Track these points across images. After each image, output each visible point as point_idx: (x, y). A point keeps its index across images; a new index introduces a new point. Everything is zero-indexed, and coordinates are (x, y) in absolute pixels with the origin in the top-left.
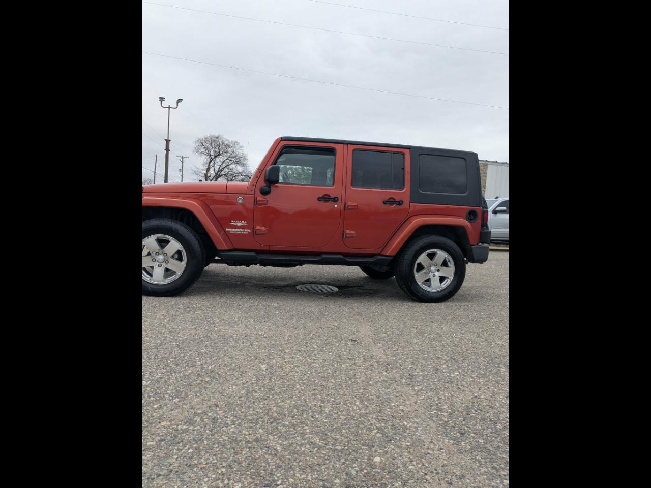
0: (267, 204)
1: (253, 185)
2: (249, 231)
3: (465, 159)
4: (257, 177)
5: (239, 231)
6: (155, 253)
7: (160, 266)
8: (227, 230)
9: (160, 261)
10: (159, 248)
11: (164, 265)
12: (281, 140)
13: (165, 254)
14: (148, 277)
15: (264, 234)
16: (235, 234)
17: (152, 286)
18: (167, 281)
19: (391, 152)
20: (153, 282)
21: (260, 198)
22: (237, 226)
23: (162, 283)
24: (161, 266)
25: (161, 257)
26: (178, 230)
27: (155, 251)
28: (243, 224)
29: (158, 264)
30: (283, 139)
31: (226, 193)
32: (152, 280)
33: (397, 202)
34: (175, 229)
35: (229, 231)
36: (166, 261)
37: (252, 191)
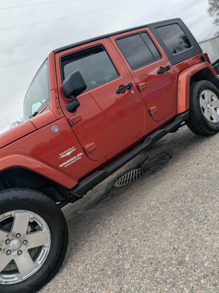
0: (81, 120)
1: (58, 108)
2: (81, 154)
3: (177, 23)
4: (57, 98)
5: (72, 160)
6: (4, 243)
7: (20, 253)
8: (61, 166)
9: (17, 247)
10: (6, 234)
11: (24, 248)
12: (55, 54)
13: (17, 236)
14: (14, 278)
15: (96, 148)
16: (70, 165)
17: (28, 283)
18: (39, 262)
19: (138, 33)
20: (24, 278)
21: (71, 117)
22: (67, 156)
23: (36, 270)
24: (22, 252)
25: (15, 243)
26: (16, 198)
27: (3, 242)
28: (72, 152)
29: (16, 253)
30: (56, 52)
31: (37, 130)
32: (22, 276)
33: (166, 68)
34: (12, 198)
35: (64, 166)
36: (25, 242)
37: (60, 114)
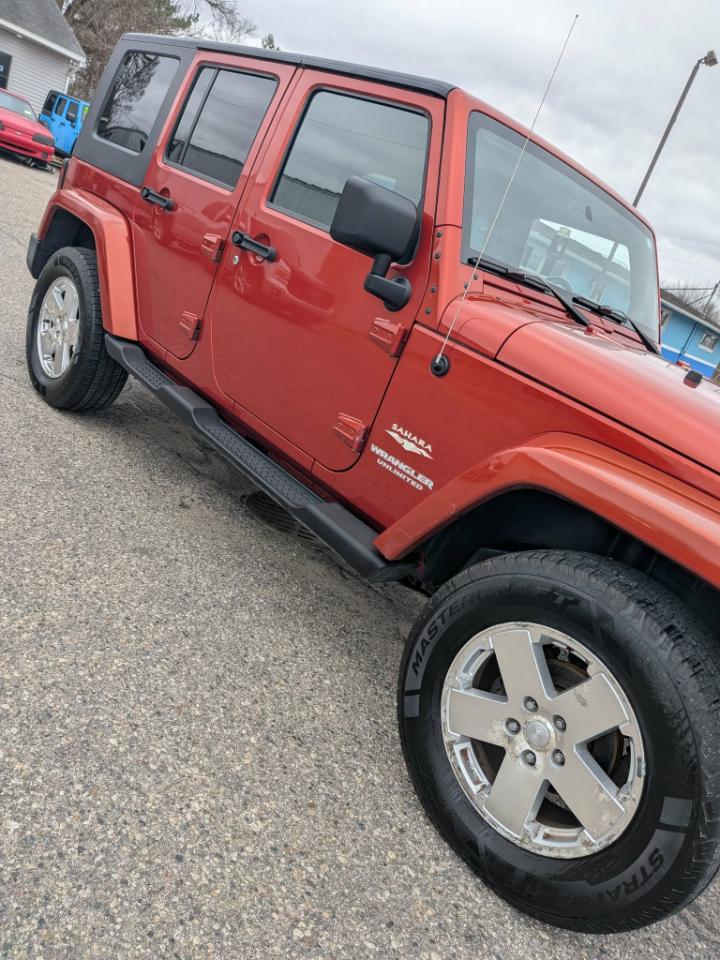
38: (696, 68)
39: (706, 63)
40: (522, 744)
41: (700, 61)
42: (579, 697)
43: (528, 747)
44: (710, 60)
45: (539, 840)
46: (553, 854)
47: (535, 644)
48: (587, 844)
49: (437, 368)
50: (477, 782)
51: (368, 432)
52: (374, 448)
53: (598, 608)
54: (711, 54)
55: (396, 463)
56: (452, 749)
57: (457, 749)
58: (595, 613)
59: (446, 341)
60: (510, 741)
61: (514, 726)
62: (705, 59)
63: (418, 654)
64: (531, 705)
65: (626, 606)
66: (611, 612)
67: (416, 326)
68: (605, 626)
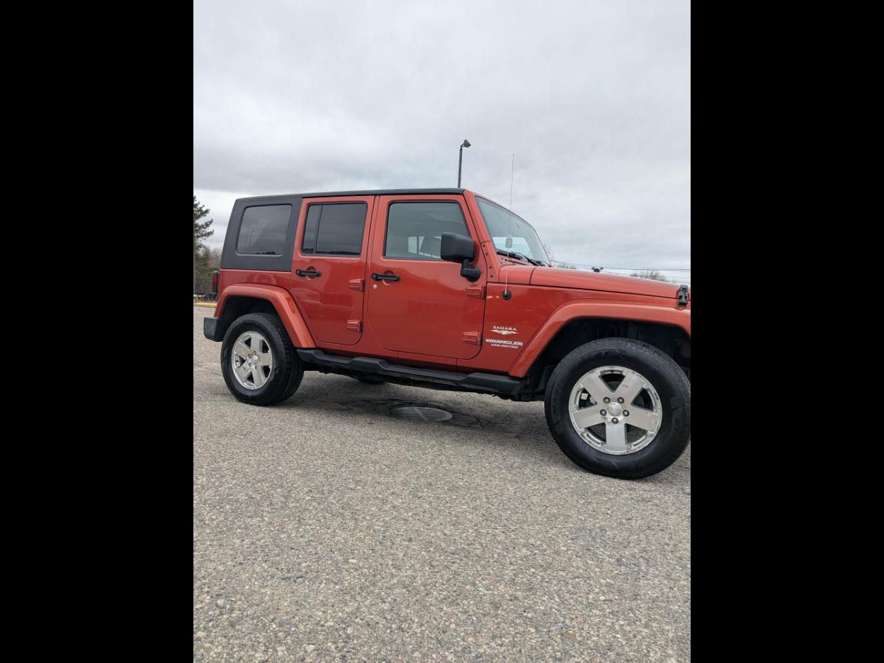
38: (461, 150)
39: (466, 146)
40: (610, 417)
41: (462, 146)
42: (624, 386)
43: (612, 417)
44: (467, 144)
45: (633, 448)
46: (641, 448)
47: (599, 377)
48: (651, 435)
49: (507, 296)
50: (599, 443)
51: (482, 335)
52: (487, 341)
53: (618, 349)
54: (466, 141)
55: (501, 342)
56: (583, 436)
57: (585, 435)
58: (618, 351)
59: (506, 285)
60: (605, 418)
61: (603, 413)
62: (464, 144)
63: (553, 406)
64: (607, 400)
65: (627, 345)
66: (623, 348)
67: (488, 284)
68: (624, 354)
